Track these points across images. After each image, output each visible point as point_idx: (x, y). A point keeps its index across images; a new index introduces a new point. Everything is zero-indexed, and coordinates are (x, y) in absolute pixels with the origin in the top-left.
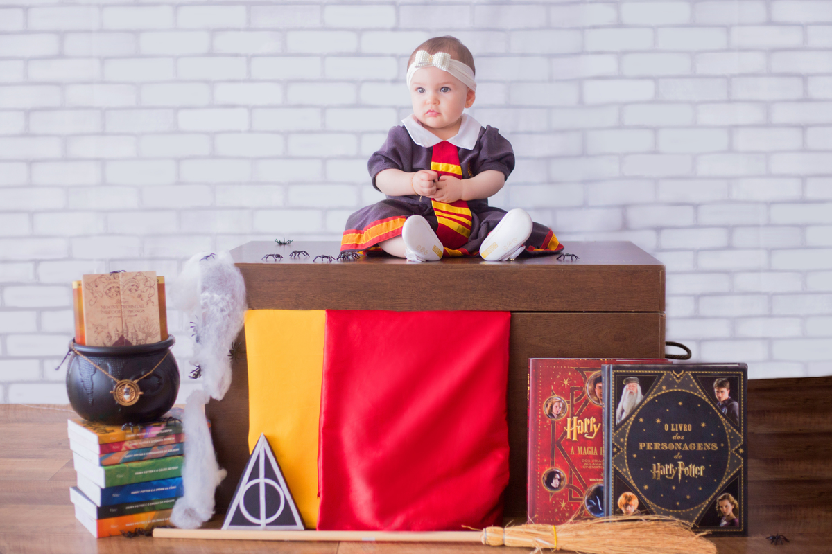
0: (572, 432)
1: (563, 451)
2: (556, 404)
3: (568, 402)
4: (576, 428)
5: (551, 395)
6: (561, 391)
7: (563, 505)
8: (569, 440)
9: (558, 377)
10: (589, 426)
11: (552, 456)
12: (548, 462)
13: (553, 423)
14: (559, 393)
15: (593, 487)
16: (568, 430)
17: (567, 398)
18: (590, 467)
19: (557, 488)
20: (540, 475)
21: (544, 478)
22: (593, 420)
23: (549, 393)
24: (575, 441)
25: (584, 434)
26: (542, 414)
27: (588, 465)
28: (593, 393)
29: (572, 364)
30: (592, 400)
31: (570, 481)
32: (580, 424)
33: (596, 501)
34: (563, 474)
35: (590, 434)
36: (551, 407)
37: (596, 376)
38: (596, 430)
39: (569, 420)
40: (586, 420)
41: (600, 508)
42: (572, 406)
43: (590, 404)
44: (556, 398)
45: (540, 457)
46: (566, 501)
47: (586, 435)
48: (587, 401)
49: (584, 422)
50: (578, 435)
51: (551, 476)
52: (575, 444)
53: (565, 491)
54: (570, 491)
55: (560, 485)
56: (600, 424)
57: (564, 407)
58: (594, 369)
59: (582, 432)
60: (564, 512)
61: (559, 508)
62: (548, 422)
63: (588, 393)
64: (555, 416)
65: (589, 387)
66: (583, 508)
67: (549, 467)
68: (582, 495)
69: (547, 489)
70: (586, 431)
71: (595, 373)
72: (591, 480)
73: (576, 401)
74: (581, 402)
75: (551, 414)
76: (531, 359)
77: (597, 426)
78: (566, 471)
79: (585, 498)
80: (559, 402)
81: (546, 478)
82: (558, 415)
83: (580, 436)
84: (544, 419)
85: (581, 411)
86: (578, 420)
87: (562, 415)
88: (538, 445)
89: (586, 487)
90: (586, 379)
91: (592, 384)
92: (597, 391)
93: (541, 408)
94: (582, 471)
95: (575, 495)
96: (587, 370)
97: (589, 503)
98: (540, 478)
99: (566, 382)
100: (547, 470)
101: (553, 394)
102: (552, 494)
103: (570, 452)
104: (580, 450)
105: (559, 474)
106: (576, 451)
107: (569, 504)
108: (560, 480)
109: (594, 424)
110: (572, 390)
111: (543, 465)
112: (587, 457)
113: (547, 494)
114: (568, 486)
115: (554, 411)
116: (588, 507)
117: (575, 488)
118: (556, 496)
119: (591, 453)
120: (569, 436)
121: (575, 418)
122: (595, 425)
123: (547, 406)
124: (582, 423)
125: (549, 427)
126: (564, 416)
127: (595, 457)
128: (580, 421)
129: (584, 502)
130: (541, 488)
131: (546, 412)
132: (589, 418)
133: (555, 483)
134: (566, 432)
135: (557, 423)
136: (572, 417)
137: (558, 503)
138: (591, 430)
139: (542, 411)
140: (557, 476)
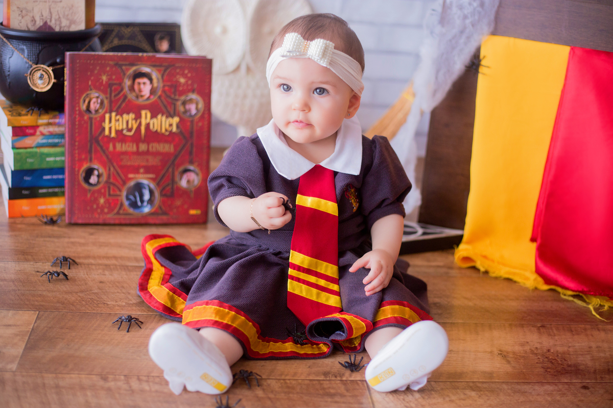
0: (110, 128)
1: (102, 148)
2: (94, 100)
3: (107, 98)
4: (114, 124)
5: (88, 90)
6: (99, 87)
7: (102, 201)
8: (107, 136)
9: (96, 72)
10: (127, 122)
11: (90, 152)
12: (86, 159)
13: (91, 119)
14: (98, 89)
15: (132, 183)
16: (107, 125)
17: (105, 92)
18: (129, 163)
19: (95, 185)
20: (79, 171)
21: (82, 174)
22: (132, 116)
23: (87, 88)
24: (113, 138)
25: (122, 130)
26: (80, 110)
27: (126, 162)
28: (132, 88)
29: (111, 58)
30: (131, 96)
31: (109, 177)
32: (118, 120)
33: (135, 197)
34: (102, 170)
35: (130, 130)
36: (89, 103)
37: (135, 71)
38: (135, 127)
39: (107, 116)
40: (125, 116)
41: (139, 203)
42: (111, 102)
43: (129, 101)
44: (94, 94)
45: (79, 154)
46: (105, 196)
47: (125, 132)
48: (125, 97)
49: (122, 118)
50: (117, 132)
51: (89, 172)
52: (113, 140)
53: (104, 187)
54: (109, 188)
55: (98, 182)
56: (138, 121)
57: (102, 103)
58: (132, 65)
59: (120, 128)
60: (102, 208)
61: (98, 205)
62: (86, 118)
63: (126, 89)
64: (93, 112)
65: (127, 83)
66: (122, 205)
67: (87, 163)
68: (120, 191)
69: (86, 186)
70: (125, 126)
71: (134, 68)
72: (131, 176)
73: (115, 96)
74: (119, 99)
75: (88, 109)
76: (68, 53)
77: (136, 121)
78: (105, 167)
79: (124, 193)
80: (97, 97)
81: (84, 175)
82: (97, 111)
83: (119, 132)
84: (81, 114)
85: (119, 107)
86: (116, 115)
87: (100, 111)
88: (75, 142)
89: (124, 183)
90: (124, 74)
91: (131, 79)
92: (136, 87)
93: (79, 103)
94: (121, 167)
95: (114, 190)
96: (126, 65)
97: (128, 199)
98: (78, 174)
99: (104, 78)
100: (85, 166)
101: (91, 90)
102: (90, 190)
103: (108, 148)
104: (119, 147)
105: (98, 170)
106: (114, 147)
107: (108, 200)
108: (99, 176)
109: (132, 120)
110: (110, 85)
111: (81, 161)
112: (125, 153)
113: (85, 191)
114: (107, 182)
115: (92, 107)
116: (126, 203)
117: (114, 185)
118: (94, 192)
119: (130, 149)
120: (107, 132)
121: (114, 114)
122: (134, 122)
123: (84, 101)
124: (121, 120)
125: (87, 123)
126: (101, 112)
127: (134, 153)
128: (118, 117)
129: (124, 198)
130: (79, 184)
131: (84, 107)
132: (128, 113)
133: (93, 179)
134: (104, 129)
135: (96, 118)
136: (110, 112)
137: (96, 200)
138: (130, 126)
139: (79, 106)
140: (96, 173)
